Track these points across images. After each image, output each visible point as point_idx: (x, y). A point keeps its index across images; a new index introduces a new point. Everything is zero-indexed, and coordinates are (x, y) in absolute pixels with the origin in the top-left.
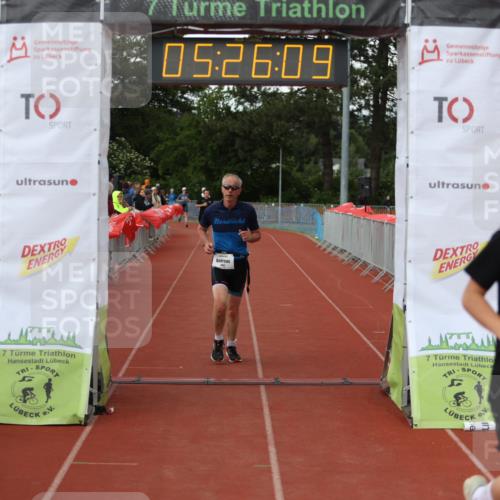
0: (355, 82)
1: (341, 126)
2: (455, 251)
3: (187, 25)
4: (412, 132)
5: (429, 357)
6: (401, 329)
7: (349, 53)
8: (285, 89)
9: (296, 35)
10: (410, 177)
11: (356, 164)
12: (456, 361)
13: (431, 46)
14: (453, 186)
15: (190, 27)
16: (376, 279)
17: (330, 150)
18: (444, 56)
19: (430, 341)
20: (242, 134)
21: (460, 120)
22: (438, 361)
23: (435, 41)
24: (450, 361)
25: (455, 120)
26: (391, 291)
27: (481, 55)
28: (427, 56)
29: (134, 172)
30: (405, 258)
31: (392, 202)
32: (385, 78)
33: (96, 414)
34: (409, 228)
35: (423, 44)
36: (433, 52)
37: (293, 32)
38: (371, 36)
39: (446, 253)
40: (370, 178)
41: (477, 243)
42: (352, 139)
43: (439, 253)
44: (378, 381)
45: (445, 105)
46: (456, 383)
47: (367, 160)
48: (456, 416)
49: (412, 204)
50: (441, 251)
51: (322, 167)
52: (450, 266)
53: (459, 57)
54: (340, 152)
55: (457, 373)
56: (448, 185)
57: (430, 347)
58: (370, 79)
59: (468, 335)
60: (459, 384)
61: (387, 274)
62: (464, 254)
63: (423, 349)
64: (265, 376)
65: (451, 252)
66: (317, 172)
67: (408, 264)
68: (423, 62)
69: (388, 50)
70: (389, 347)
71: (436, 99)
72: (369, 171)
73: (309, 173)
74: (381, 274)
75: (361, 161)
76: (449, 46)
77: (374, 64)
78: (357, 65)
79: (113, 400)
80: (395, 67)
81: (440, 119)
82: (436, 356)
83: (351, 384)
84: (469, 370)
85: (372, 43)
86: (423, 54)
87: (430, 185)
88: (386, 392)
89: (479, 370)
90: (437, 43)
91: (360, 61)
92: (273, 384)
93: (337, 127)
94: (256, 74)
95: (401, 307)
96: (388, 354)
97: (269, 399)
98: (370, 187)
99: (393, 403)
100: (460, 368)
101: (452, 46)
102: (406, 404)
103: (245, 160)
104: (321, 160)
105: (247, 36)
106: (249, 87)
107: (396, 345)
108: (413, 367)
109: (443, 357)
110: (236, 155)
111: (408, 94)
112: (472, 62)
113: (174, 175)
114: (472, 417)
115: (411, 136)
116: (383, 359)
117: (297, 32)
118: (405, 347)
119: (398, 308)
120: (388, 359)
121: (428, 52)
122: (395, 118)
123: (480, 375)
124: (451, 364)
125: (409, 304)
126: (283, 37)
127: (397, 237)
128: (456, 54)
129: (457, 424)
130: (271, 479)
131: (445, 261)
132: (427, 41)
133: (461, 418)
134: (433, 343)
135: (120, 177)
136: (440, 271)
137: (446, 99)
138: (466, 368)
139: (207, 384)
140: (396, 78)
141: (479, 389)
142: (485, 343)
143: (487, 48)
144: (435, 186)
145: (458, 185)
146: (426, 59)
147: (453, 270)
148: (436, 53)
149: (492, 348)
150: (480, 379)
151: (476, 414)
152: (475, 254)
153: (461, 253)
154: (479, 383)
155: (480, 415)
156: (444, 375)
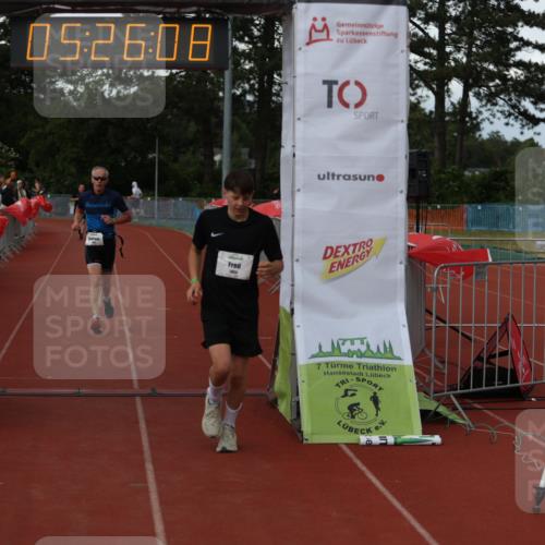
0: (238, 65)
1: (223, 112)
2: (346, 249)
3: (54, 3)
4: (299, 119)
5: (319, 364)
6: (289, 334)
7: (230, 33)
9: (173, 13)
10: (298, 168)
11: (240, 154)
12: (350, 370)
13: (319, 25)
14: (344, 177)
15: (57, 6)
17: (213, 142)
18: (334, 35)
19: (320, 347)
21: (352, 106)
22: (331, 370)
23: (324, 19)
24: (342, 370)
25: (346, 105)
26: (278, 292)
27: (374, 34)
28: (316, 36)
30: (292, 256)
32: (270, 61)
34: (296, 226)
35: (311, 22)
36: (322, 31)
37: (168, 10)
38: (255, 14)
39: (337, 251)
40: (254, 170)
41: (371, 240)
42: (234, 127)
43: (329, 251)
44: (264, 392)
45: (336, 89)
46: (350, 393)
47: (252, 149)
48: (351, 430)
49: (299, 197)
50: (332, 248)
51: (201, 158)
52: (341, 265)
53: (351, 36)
54: (222, 141)
55: (351, 383)
56: (338, 176)
57: (321, 353)
58: (255, 61)
59: (362, 340)
60: (353, 395)
62: (357, 253)
63: (313, 356)
64: (141, 387)
65: (342, 250)
66: (196, 163)
67: (295, 263)
68: (311, 41)
69: (275, 30)
70: (276, 354)
71: (325, 82)
72: (253, 161)
73: (188, 165)
75: (245, 151)
76: (339, 25)
77: (259, 45)
78: (242, 47)
80: (281, 49)
81: (330, 105)
82: (327, 364)
84: (364, 380)
85: (257, 22)
86: (310, 33)
87: (319, 176)
88: (274, 404)
89: (374, 380)
90: (327, 22)
91: (244, 42)
92: (149, 395)
93: (219, 114)
95: (288, 310)
96: (275, 361)
97: (145, 412)
99: (281, 415)
100: (355, 377)
101: (343, 25)
102: (295, 416)
103: (118, 151)
104: (201, 150)
105: (119, 15)
107: (284, 352)
108: (302, 376)
109: (335, 365)
110: (108, 146)
111: (295, 77)
112: (365, 41)
113: (42, 167)
114: (369, 431)
115: (297, 123)
116: (270, 367)
117: (173, 10)
118: (294, 354)
119: (285, 311)
120: (275, 367)
121: (316, 31)
122: (281, 104)
123: (376, 386)
124: (344, 373)
125: (297, 307)
126: (160, 16)
128: (347, 33)
129: (350, 438)
130: (148, 499)
131: (337, 260)
132: (315, 19)
133: (356, 431)
134: (324, 350)
136: (331, 271)
137: (336, 82)
138: (361, 377)
139: (78, 395)
140: (281, 59)
141: (375, 400)
142: (382, 350)
143: (381, 26)
144: (324, 178)
145: (349, 176)
146: (314, 38)
147: (345, 270)
148: (325, 32)
149: (389, 355)
150: (376, 390)
151: (372, 426)
152: (368, 252)
153: (354, 251)
154: (375, 393)
155: (377, 428)
156: (337, 385)
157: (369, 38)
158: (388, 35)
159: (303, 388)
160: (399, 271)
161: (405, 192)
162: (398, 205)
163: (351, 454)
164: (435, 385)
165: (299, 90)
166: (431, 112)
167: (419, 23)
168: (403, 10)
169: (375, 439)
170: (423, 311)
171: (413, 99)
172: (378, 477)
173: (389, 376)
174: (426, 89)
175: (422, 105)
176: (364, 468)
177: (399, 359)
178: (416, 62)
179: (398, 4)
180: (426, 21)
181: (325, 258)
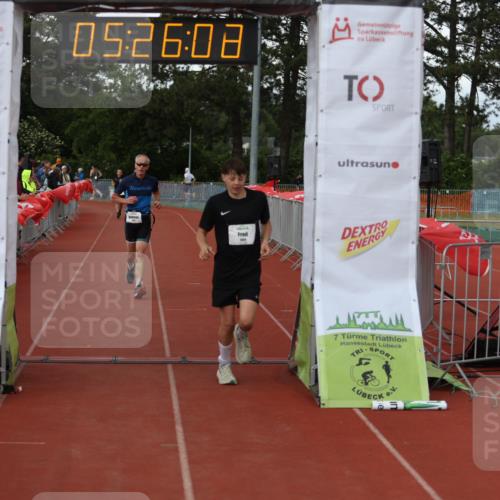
0: (265, 61)
1: (251, 104)
2: (363, 230)
3: (99, 3)
4: (322, 111)
5: (336, 335)
6: (309, 308)
7: (259, 32)
8: (196, 68)
9: (207, 14)
10: (319, 155)
11: (266, 142)
12: (364, 341)
13: (342, 25)
14: (362, 164)
15: (101, 6)
16: (285, 257)
17: (240, 129)
18: (355, 34)
19: (337, 320)
20: (151, 112)
21: (370, 99)
22: (347, 340)
23: (346, 19)
24: (357, 340)
25: (365, 98)
26: (299, 269)
27: (392, 33)
28: (338, 35)
29: (44, 151)
30: (313, 236)
31: (301, 181)
32: (296, 57)
33: (4, 393)
34: (318, 207)
35: (334, 22)
37: (203, 11)
38: (282, 14)
39: (354, 232)
40: (279, 157)
41: (386, 222)
42: (261, 118)
43: (348, 232)
44: (285, 360)
45: (356, 83)
46: (364, 362)
47: (277, 139)
48: (364, 395)
49: (320, 182)
50: (350, 229)
51: (232, 146)
52: (358, 244)
54: (250, 130)
55: (365, 352)
56: (357, 164)
57: (338, 325)
58: (281, 57)
59: (376, 314)
60: (367, 363)
61: (295, 253)
62: (373, 233)
63: (331, 328)
64: (173, 355)
65: (360, 231)
66: (226, 151)
67: (316, 243)
68: (334, 40)
69: (300, 29)
70: (297, 325)
71: (346, 77)
72: (278, 149)
73: (219, 152)
74: (290, 253)
75: (271, 140)
76: (360, 25)
77: (286, 42)
78: (270, 44)
79: (21, 379)
80: (306, 46)
81: (350, 97)
82: (343, 335)
83: (259, 363)
84: (376, 350)
85: (284, 22)
86: (333, 32)
87: (339, 163)
88: (294, 371)
89: (387, 350)
90: (349, 22)
91: (272, 39)
92: (179, 363)
93: (248, 106)
94: (166, 53)
95: (309, 286)
96: (296, 332)
97: (176, 378)
98: (279, 165)
99: (300, 382)
100: (368, 347)
101: (364, 25)
102: (313, 383)
103: (155, 140)
104: (231, 139)
105: (157, 15)
106: (161, 66)
107: (304, 323)
108: (320, 346)
109: (350, 336)
110: (146, 135)
111: (318, 72)
112: (383, 40)
113: (84, 154)
114: (381, 396)
115: (320, 115)
116: (291, 337)
117: (208, 10)
118: (313, 326)
119: (306, 286)
120: (295, 338)
121: (340, 30)
122: (305, 97)
123: (387, 355)
124: (359, 343)
125: (317, 282)
126: (195, 16)
127: (305, 215)
128: (367, 32)
129: (364, 403)
130: (178, 459)
131: (354, 240)
132: (338, 19)
133: (369, 397)
134: (341, 322)
135: (30, 156)
136: (349, 250)
137: (356, 77)
138: (374, 348)
139: (115, 363)
140: (306, 56)
141: (387, 368)
142: (394, 323)
143: (399, 26)
144: (344, 165)
145: (367, 163)
146: (337, 36)
147: (362, 249)
148: (347, 31)
149: (400, 327)
150: (388, 359)
151: (384, 393)
152: (383, 233)
153: (370, 232)
154: (387, 362)
155: (388, 394)
156: (353, 354)
157: (386, 37)
158: (405, 34)
159: (321, 357)
160: (411, 251)
161: (418, 178)
162: (412, 190)
163: (363, 417)
164: (442, 354)
165: (322, 85)
166: (442, 106)
167: (432, 23)
168: (418, 12)
169: (387, 404)
170: (432, 286)
171: (425, 93)
172: (388, 439)
173: (400, 346)
174: (437, 84)
175: (433, 99)
176: (376, 431)
177: (409, 330)
178: (428, 59)
179: (414, 5)
180: (440, 21)
181: (343, 238)
